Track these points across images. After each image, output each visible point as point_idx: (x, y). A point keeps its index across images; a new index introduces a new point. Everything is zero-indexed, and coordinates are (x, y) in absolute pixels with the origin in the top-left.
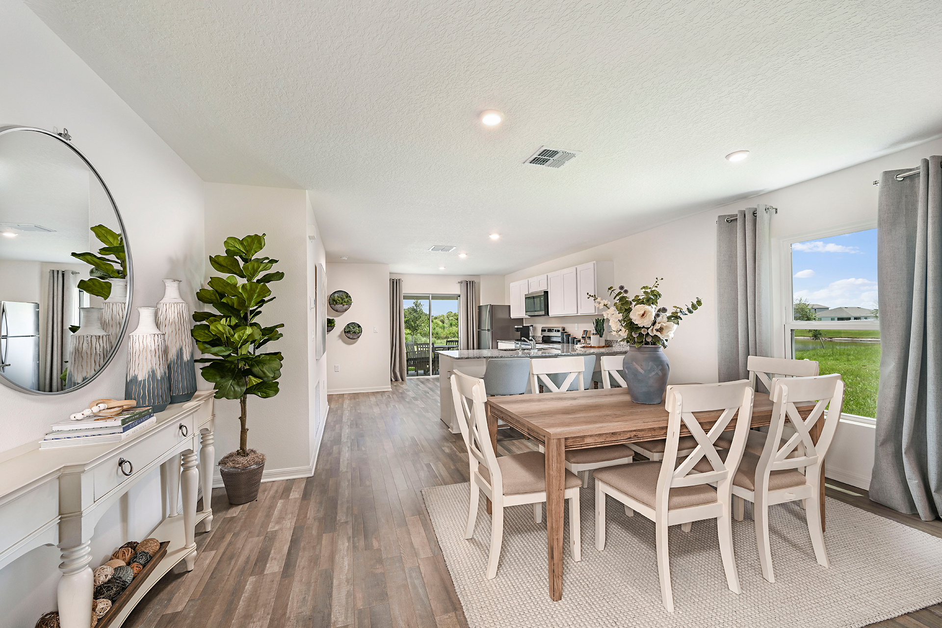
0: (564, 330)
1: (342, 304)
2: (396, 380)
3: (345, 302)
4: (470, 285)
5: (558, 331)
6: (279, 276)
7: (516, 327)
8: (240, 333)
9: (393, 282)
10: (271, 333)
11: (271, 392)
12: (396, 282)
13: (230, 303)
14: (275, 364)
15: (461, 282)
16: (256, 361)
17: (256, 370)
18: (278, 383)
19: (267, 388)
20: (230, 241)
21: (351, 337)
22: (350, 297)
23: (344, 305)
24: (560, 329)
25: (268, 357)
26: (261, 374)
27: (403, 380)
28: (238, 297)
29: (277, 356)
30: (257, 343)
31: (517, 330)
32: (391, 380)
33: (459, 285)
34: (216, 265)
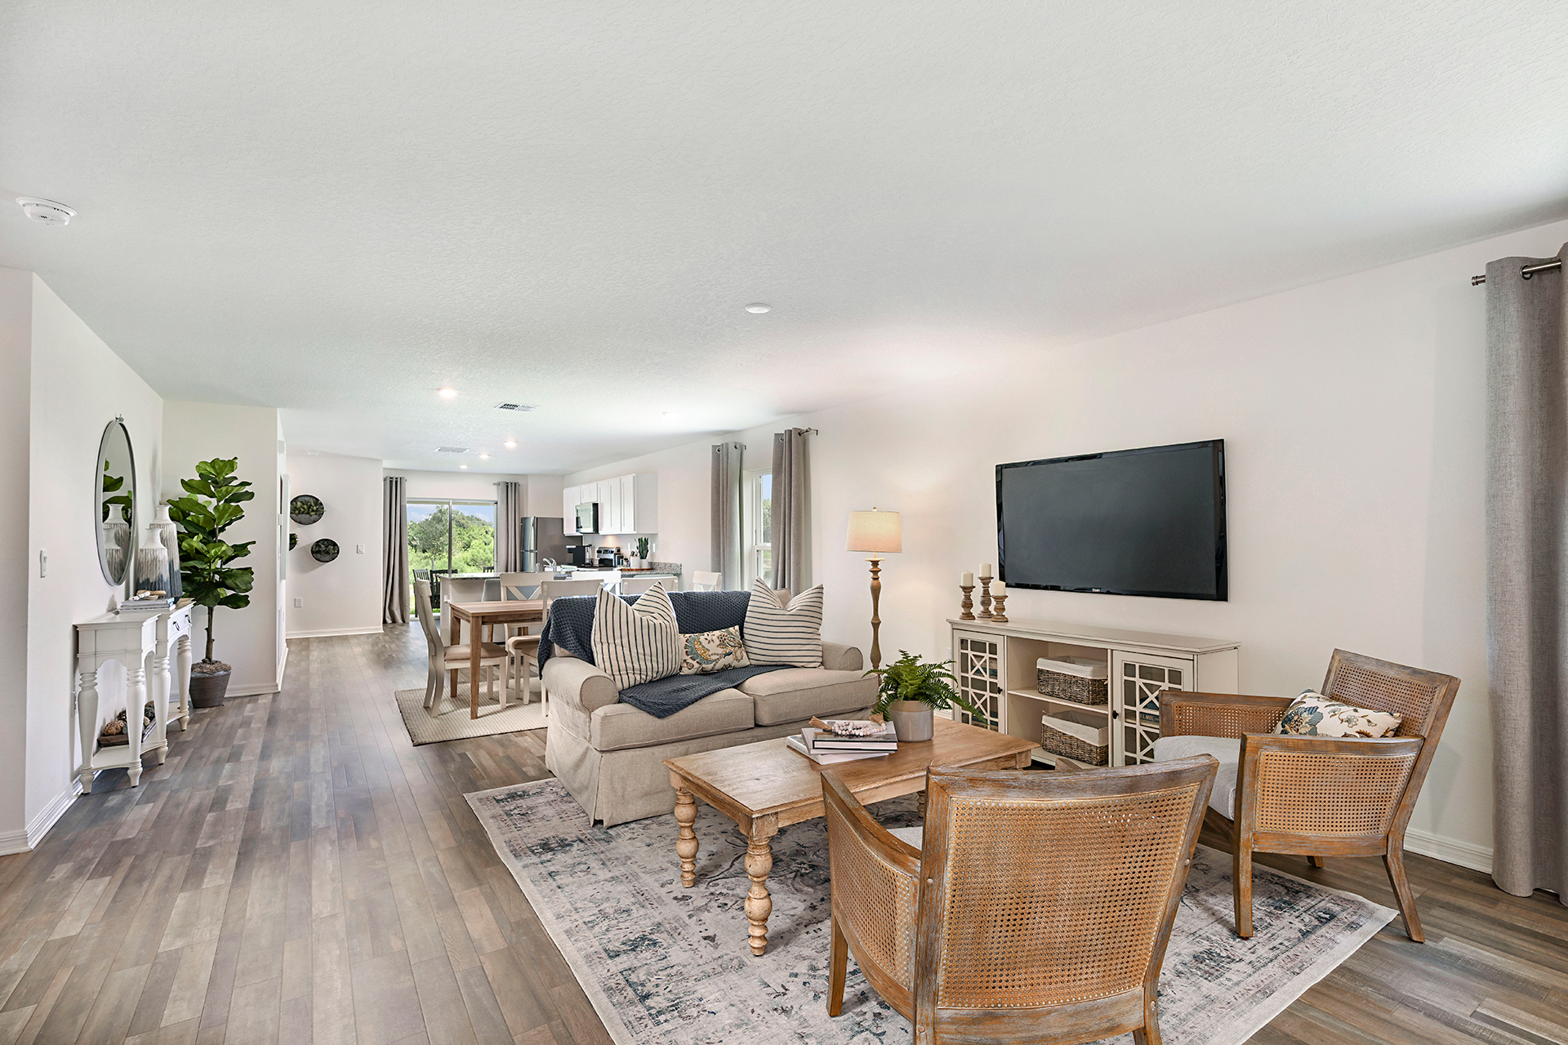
0: (619, 551)
1: (308, 513)
2: (394, 621)
3: (313, 511)
4: (511, 489)
5: (612, 552)
6: (251, 495)
7: (568, 547)
8: (217, 550)
9: (391, 482)
10: (241, 550)
11: (241, 604)
12: (396, 482)
13: (195, 520)
14: (246, 578)
15: (499, 484)
16: (230, 574)
17: (229, 582)
18: (248, 596)
19: (238, 602)
20: (201, 465)
21: (322, 559)
22: (321, 504)
23: (311, 516)
24: (614, 550)
25: (240, 572)
26: (234, 586)
27: (404, 621)
28: (205, 515)
29: (248, 570)
30: (224, 559)
31: (570, 550)
32: (385, 622)
33: (495, 487)
34: (187, 487)
